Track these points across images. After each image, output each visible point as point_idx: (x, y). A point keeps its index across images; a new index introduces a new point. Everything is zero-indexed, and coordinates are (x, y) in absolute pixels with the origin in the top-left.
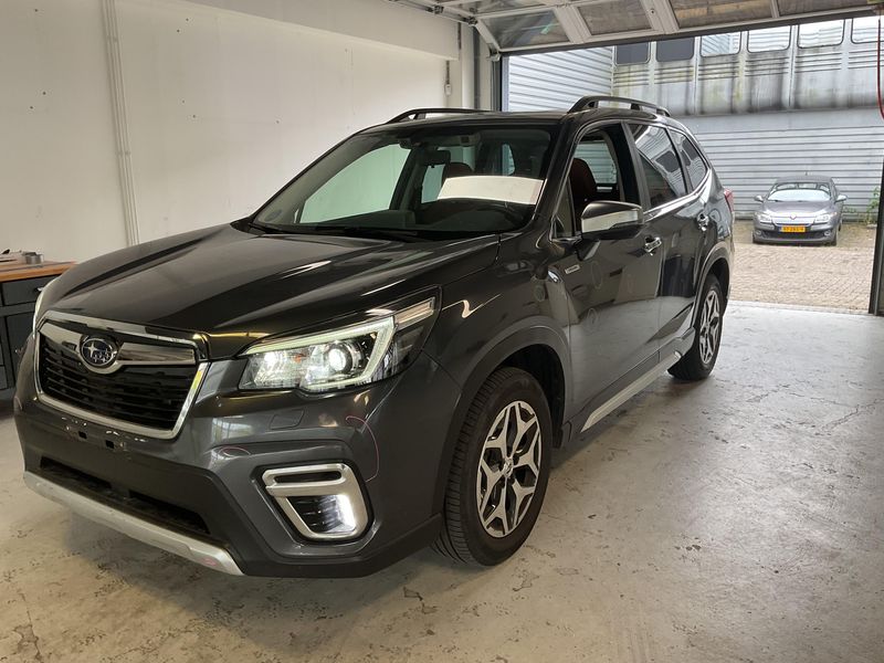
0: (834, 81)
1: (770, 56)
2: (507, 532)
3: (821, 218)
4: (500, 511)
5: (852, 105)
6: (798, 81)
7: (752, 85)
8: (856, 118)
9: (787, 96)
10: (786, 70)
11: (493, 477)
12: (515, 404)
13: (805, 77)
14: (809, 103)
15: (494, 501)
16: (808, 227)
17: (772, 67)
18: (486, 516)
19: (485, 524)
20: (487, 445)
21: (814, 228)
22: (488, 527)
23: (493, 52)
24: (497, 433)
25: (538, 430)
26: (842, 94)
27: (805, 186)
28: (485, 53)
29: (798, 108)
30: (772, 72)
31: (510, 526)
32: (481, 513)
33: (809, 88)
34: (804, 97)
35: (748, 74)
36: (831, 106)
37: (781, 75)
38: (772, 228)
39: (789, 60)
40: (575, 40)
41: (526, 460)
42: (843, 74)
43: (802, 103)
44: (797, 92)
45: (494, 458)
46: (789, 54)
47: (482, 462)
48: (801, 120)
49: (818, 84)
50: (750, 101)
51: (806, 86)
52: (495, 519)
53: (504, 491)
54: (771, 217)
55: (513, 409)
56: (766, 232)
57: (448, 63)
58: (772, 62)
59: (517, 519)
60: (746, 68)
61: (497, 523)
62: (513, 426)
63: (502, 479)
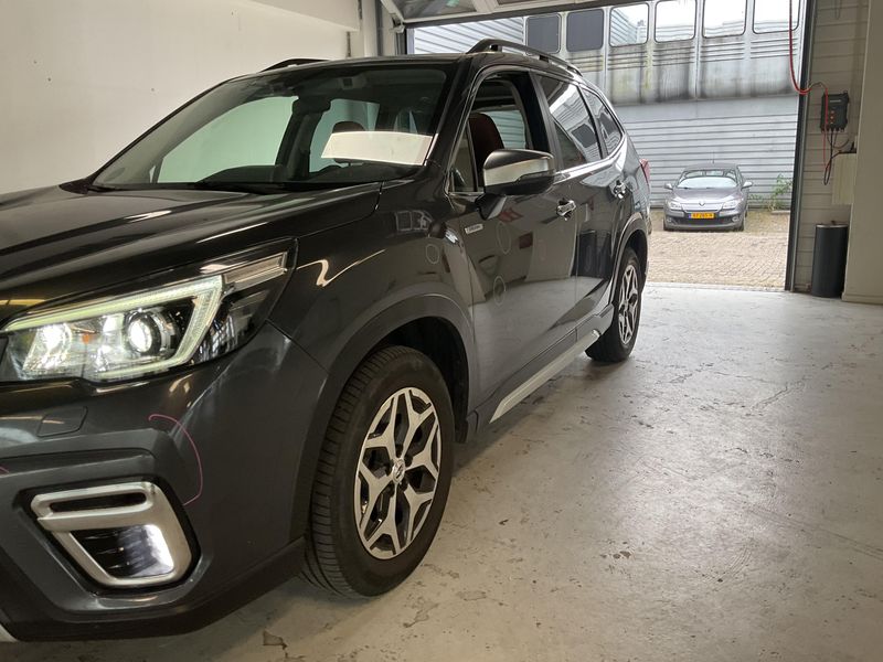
0: (738, 71)
1: (676, 46)
2: (399, 551)
3: (729, 204)
4: (388, 526)
5: (755, 94)
6: (703, 71)
7: (660, 74)
8: (759, 107)
9: (694, 85)
10: (691, 60)
11: (377, 485)
12: (405, 391)
13: (711, 66)
14: (715, 93)
15: (378, 514)
16: (717, 214)
17: (678, 56)
18: (369, 533)
19: (368, 545)
20: (368, 443)
21: (722, 214)
22: (372, 548)
23: (396, 23)
24: (381, 428)
25: (437, 422)
26: (745, 84)
27: (713, 173)
28: (388, 24)
29: (704, 96)
30: (679, 61)
31: (402, 543)
32: (362, 531)
33: (715, 77)
34: (709, 85)
35: (655, 63)
36: (736, 95)
37: (687, 64)
38: (682, 215)
39: (695, 50)
40: (482, 11)
41: (422, 459)
42: (745, 64)
43: (707, 93)
44: (702, 82)
45: (378, 460)
46: (695, 44)
47: (361, 467)
48: (707, 109)
49: (722, 73)
50: (658, 91)
51: (711, 75)
52: (380, 538)
53: (393, 501)
54: (681, 204)
55: (402, 398)
56: (676, 219)
57: (348, 34)
58: (678, 51)
59: (411, 533)
60: (654, 58)
61: (385, 542)
62: (402, 419)
63: (391, 485)
